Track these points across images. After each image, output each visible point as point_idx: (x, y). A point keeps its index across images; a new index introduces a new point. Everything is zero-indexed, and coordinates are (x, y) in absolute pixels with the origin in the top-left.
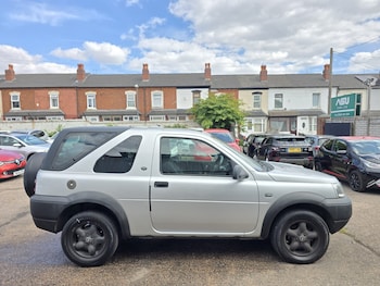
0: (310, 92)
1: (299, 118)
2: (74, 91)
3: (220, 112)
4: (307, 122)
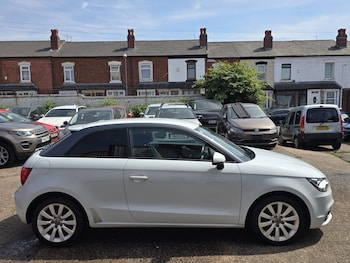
0: (322, 62)
1: (309, 92)
2: (49, 62)
3: (235, 85)
4: (318, 96)
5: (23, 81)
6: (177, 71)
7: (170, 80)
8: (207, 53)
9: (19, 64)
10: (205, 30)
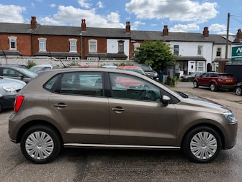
0: (196, 45)
1: (189, 62)
2: (29, 37)
3: (159, 54)
4: (194, 65)
5: (11, 49)
6: (112, 47)
7: (108, 52)
8: (131, 36)
9: (9, 37)
10: (129, 23)
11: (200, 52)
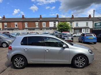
4: (85, 30)
5: (16, 27)
6: (51, 24)
7: (50, 27)
8: (59, 20)
9: (15, 23)
10: (58, 15)
11: (87, 25)
